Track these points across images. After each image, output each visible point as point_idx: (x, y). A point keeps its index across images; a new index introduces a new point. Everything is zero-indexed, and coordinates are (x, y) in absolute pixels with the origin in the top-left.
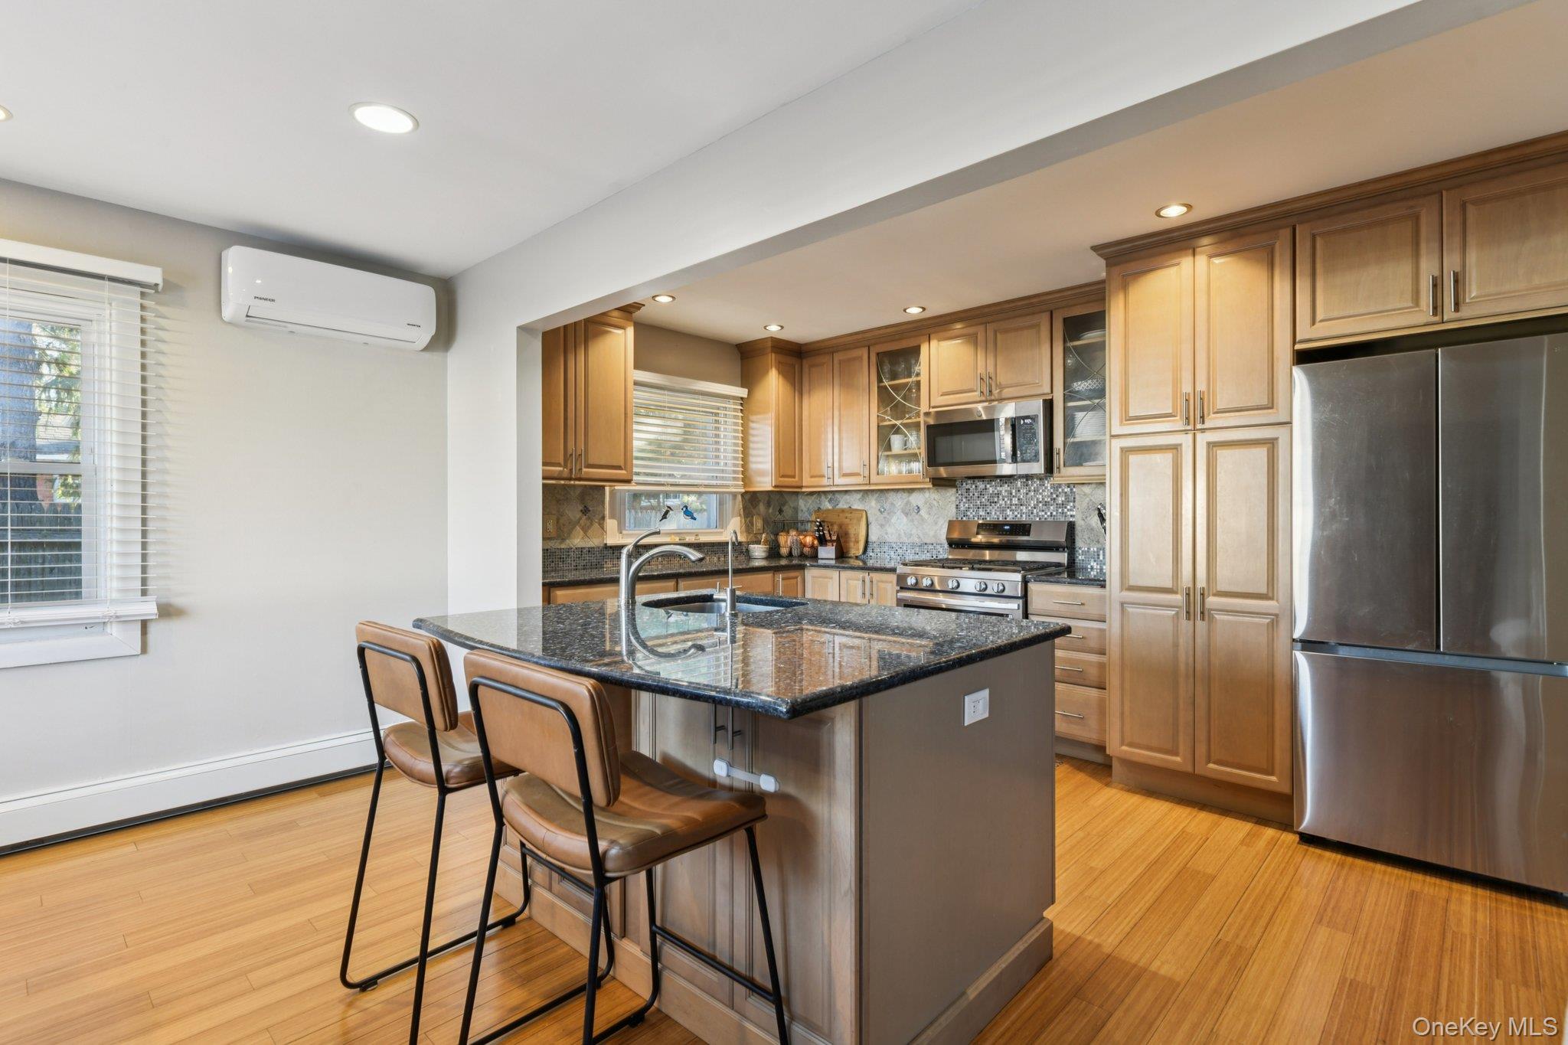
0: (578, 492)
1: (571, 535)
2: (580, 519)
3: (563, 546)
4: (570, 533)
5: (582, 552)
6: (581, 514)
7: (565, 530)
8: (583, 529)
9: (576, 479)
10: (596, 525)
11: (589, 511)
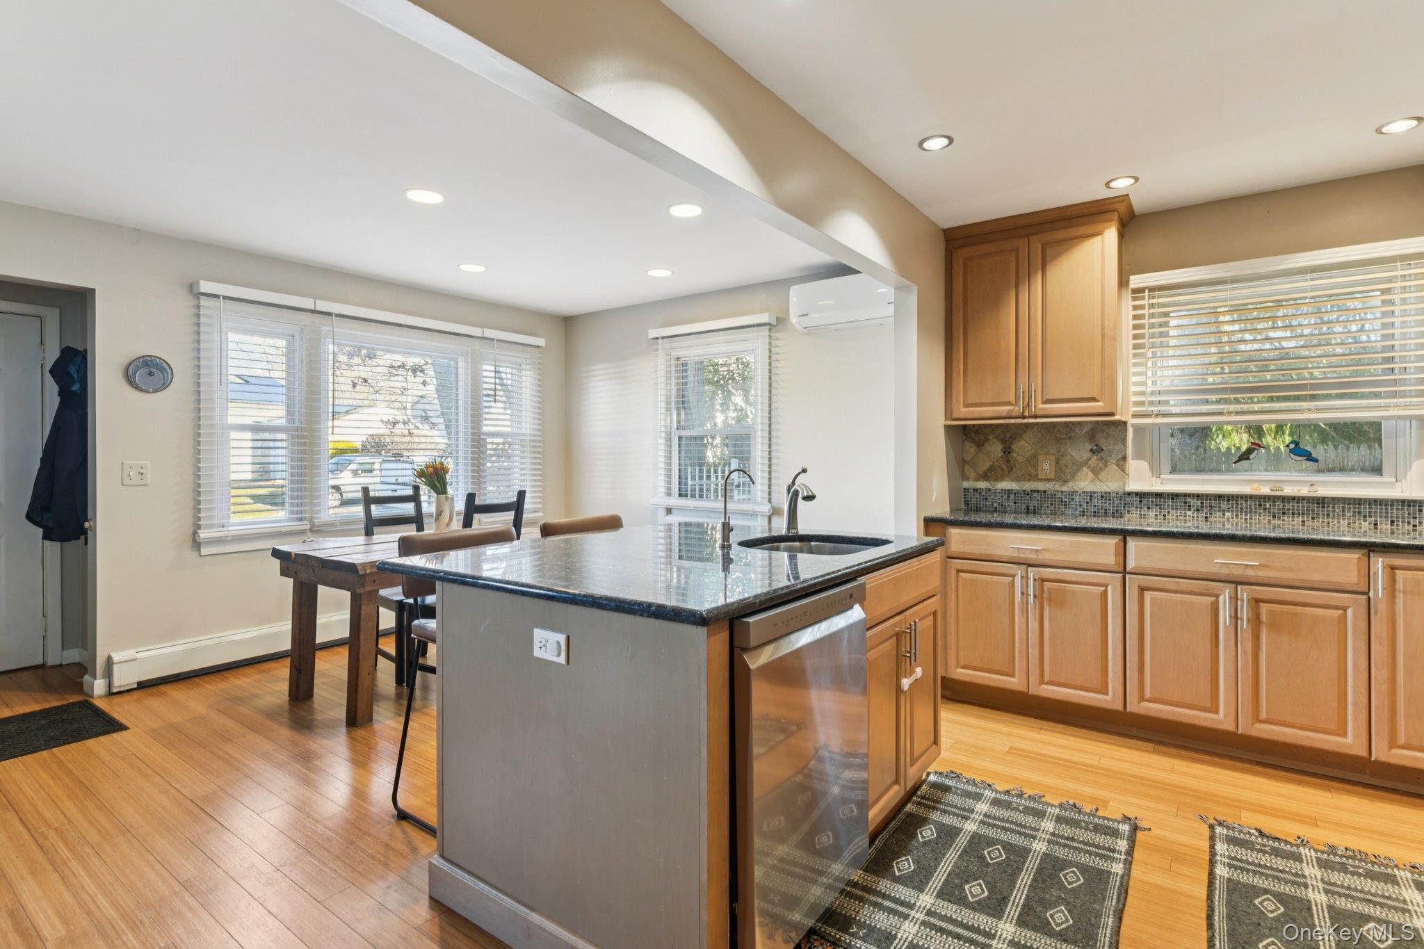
0: (1086, 429)
1: (1076, 478)
2: (1089, 459)
3: (1064, 489)
4: (1073, 476)
5: (1091, 496)
6: (1089, 454)
7: (1067, 471)
8: (1092, 471)
9: (1031, 417)
10: (1113, 468)
11: (1102, 450)
